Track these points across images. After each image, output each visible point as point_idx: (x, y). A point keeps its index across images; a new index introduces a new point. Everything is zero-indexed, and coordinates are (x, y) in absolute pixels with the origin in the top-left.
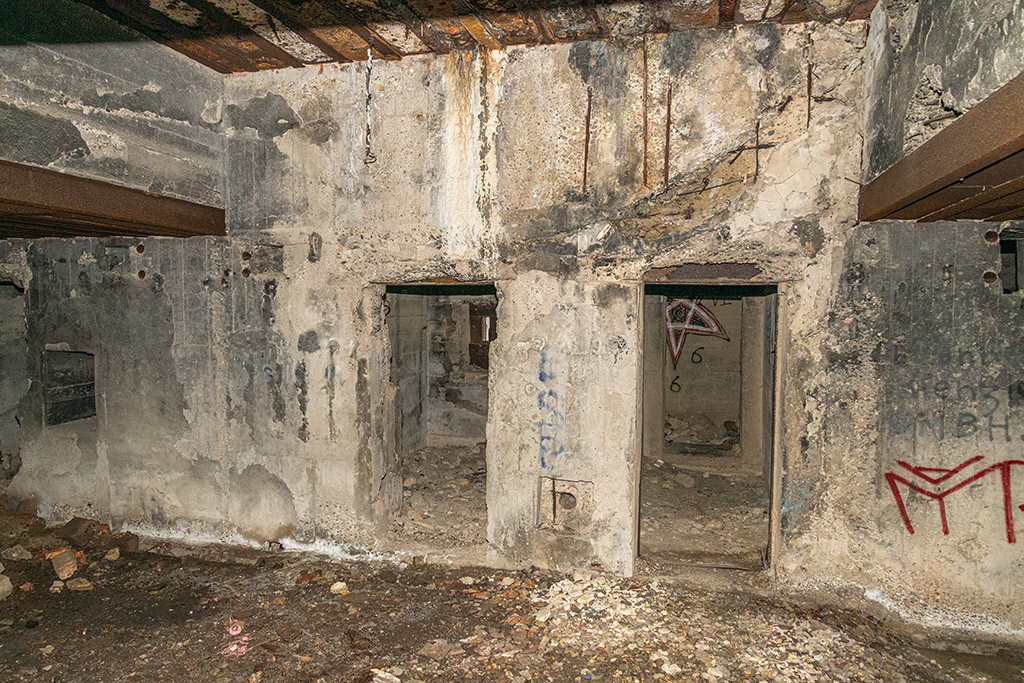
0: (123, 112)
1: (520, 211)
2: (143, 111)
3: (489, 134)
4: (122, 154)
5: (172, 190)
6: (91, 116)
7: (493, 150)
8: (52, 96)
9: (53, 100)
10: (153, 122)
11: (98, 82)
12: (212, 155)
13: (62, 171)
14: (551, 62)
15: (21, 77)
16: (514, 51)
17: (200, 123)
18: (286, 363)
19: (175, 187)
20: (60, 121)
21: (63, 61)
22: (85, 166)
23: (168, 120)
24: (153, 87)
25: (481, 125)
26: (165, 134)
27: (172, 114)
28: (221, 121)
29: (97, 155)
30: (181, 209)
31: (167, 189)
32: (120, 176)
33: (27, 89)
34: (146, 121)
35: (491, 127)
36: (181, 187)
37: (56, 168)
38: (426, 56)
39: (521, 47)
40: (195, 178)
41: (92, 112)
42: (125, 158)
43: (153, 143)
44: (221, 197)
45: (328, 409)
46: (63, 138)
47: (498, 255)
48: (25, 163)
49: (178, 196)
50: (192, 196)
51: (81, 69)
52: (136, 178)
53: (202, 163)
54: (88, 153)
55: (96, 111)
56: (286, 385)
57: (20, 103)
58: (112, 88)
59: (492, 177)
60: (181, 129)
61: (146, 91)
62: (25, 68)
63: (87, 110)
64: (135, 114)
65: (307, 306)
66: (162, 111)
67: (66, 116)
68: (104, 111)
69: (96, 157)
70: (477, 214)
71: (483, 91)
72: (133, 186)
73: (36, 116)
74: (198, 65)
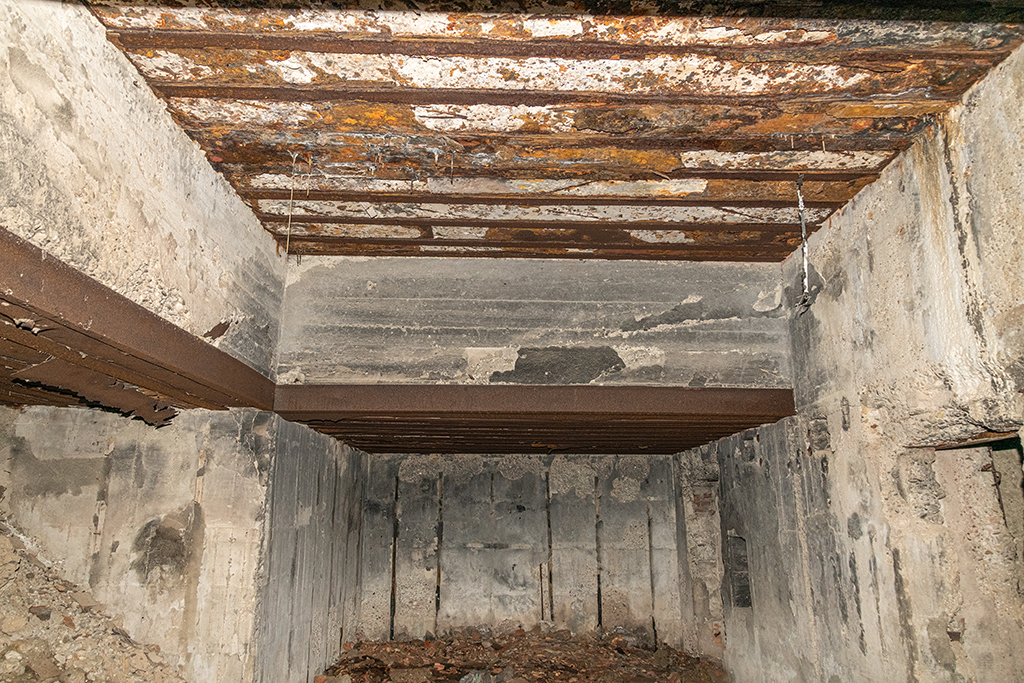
0: (660, 328)
1: (1015, 309)
2: (681, 321)
3: (962, 219)
4: (658, 362)
5: (716, 381)
6: (631, 338)
7: (970, 236)
8: (595, 332)
9: (596, 335)
10: (695, 327)
11: (637, 310)
12: (772, 340)
13: (602, 384)
14: (1010, 80)
15: (572, 327)
16: (970, 97)
17: (753, 313)
18: (842, 552)
19: (721, 378)
20: (601, 349)
21: (605, 306)
22: (625, 377)
23: (712, 321)
24: (693, 299)
25: (954, 209)
26: (709, 334)
27: (716, 315)
28: (780, 305)
29: (634, 366)
30: (728, 397)
31: (710, 381)
32: (657, 379)
33: (576, 333)
34: (686, 329)
35: (964, 209)
36: (728, 376)
37: (597, 384)
38: (897, 159)
39: (975, 86)
40: (746, 365)
41: (630, 335)
42: (662, 364)
43: (695, 345)
44: (782, 377)
45: (877, 615)
46: (604, 360)
47: (1013, 384)
48: (571, 384)
49: (726, 385)
50: (743, 382)
51: (620, 307)
52: (674, 377)
53: (757, 351)
54: (624, 366)
55: (635, 333)
56: (845, 579)
57: (569, 344)
58: (649, 312)
59: (976, 274)
60: (729, 326)
61: (685, 304)
62: (574, 320)
63: (626, 335)
64: (674, 326)
65: (849, 483)
66: (703, 315)
67: (606, 344)
68: (642, 331)
69: (633, 368)
70: (969, 329)
71: (949, 166)
72: (671, 384)
73: (583, 349)
74: (747, 264)
